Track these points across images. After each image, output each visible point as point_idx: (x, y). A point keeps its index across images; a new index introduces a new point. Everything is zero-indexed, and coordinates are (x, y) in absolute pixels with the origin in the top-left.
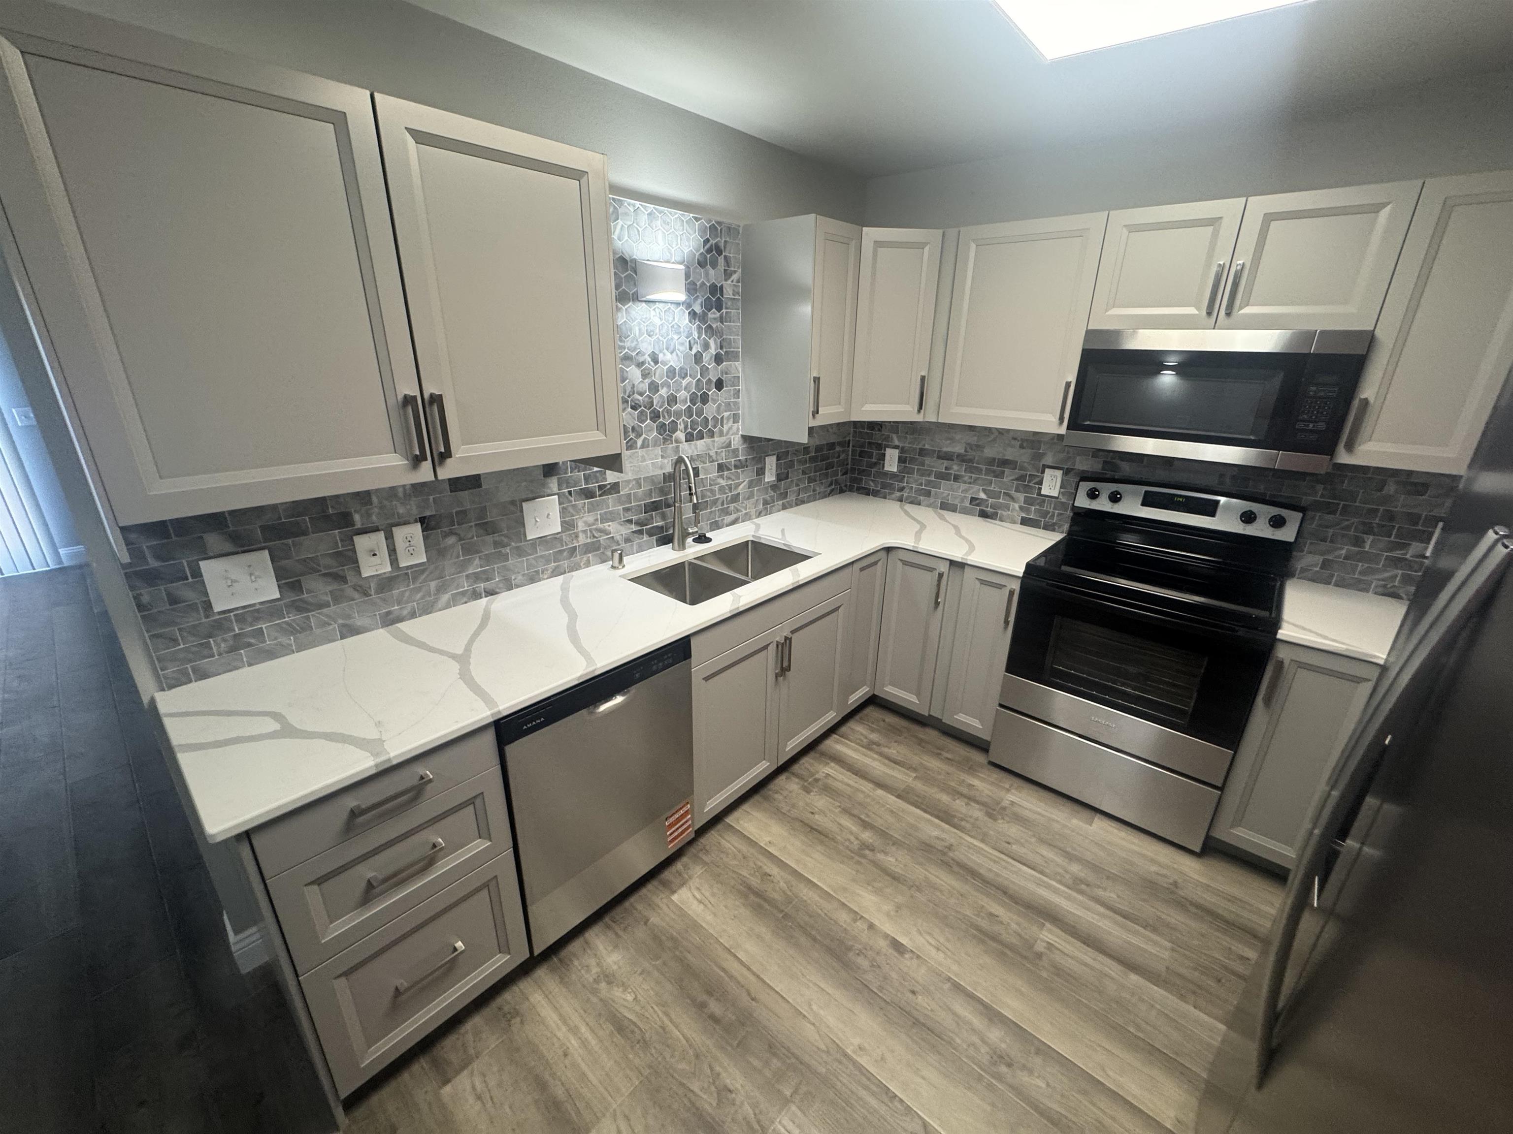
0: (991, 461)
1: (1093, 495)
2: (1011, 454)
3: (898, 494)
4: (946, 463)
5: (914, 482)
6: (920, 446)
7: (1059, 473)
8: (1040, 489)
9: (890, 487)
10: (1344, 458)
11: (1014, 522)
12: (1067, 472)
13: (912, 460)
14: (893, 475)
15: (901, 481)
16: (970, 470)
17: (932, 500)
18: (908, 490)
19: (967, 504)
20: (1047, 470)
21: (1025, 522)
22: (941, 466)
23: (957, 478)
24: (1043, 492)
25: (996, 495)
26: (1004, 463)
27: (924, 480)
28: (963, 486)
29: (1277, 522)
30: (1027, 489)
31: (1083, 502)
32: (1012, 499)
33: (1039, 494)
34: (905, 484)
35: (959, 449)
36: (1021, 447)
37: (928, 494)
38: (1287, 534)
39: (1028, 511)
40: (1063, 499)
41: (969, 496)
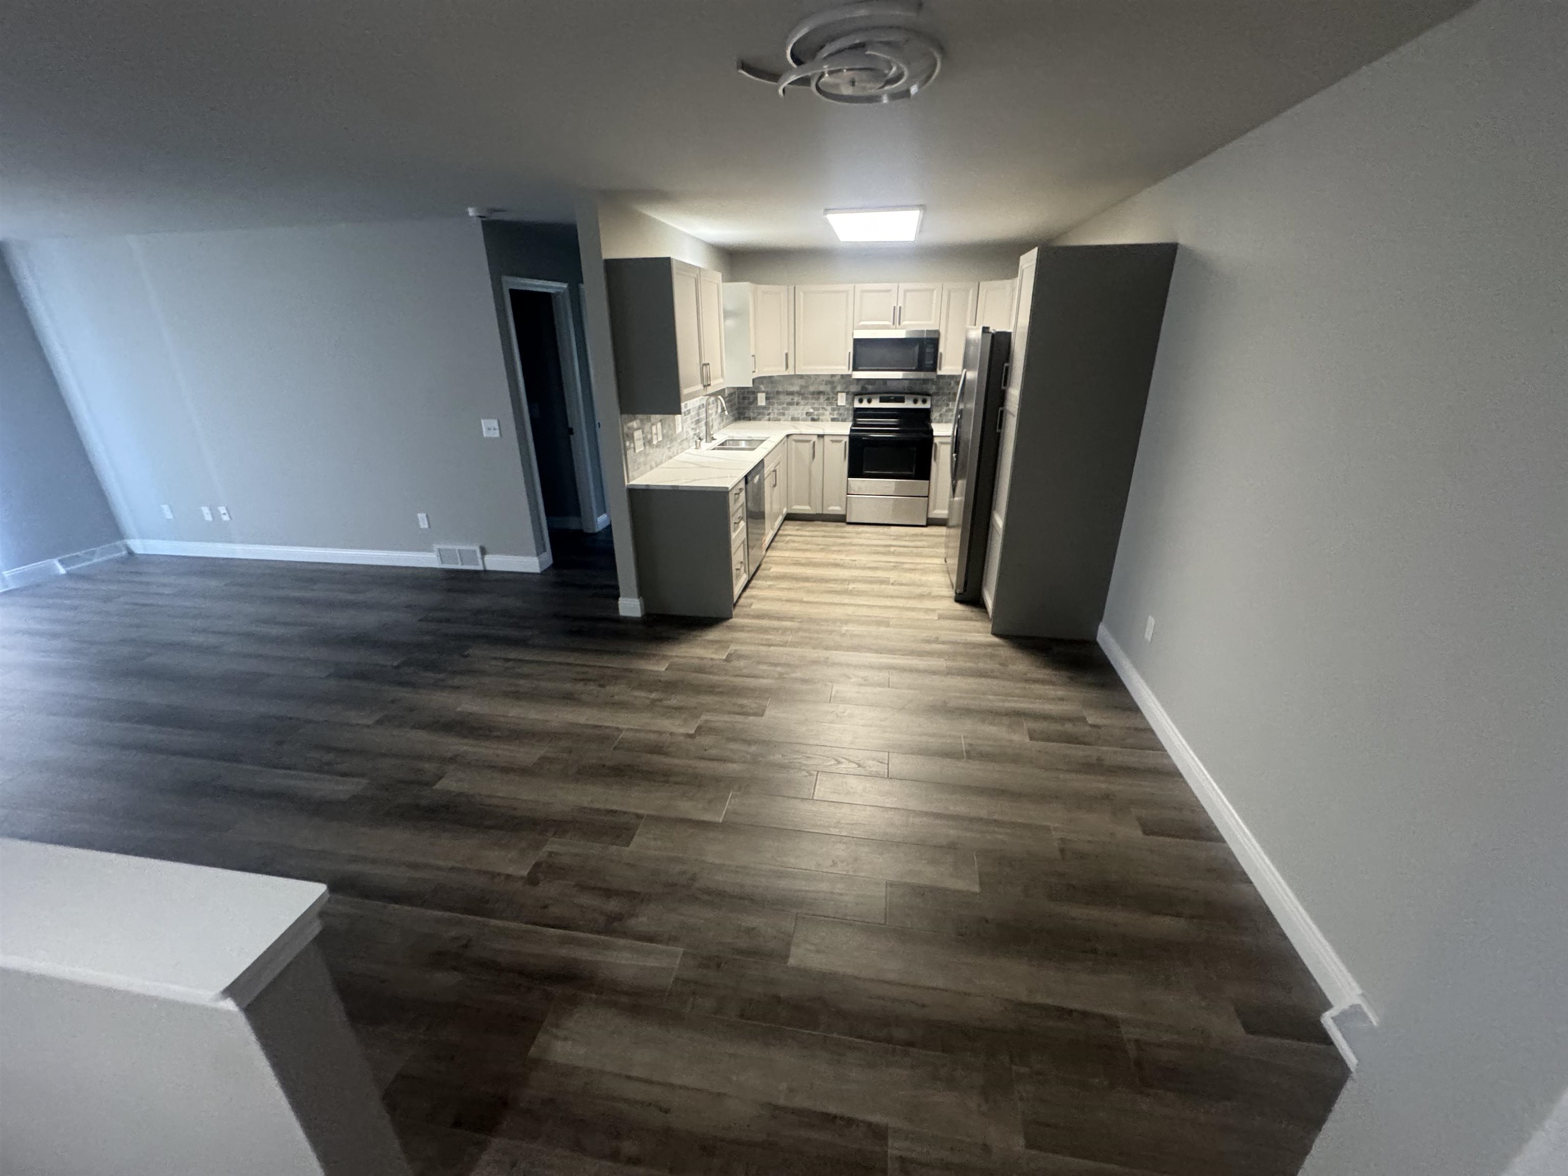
0: (813, 393)
1: (861, 401)
2: (822, 388)
3: (767, 417)
4: (791, 397)
5: (775, 409)
6: (776, 390)
7: (844, 394)
8: (837, 403)
9: (764, 414)
10: (939, 373)
11: (828, 421)
12: (847, 393)
13: (773, 398)
14: (764, 408)
15: (768, 409)
16: (804, 398)
17: (786, 417)
18: (772, 414)
19: (804, 416)
20: (839, 394)
21: (833, 420)
22: (788, 399)
23: (798, 404)
24: (839, 404)
25: (818, 409)
26: (820, 393)
27: (780, 407)
28: (801, 407)
29: (924, 401)
30: (831, 404)
31: (857, 405)
32: (825, 410)
33: (837, 406)
34: (770, 411)
35: (796, 388)
36: (826, 384)
37: (784, 414)
38: (927, 406)
39: (833, 415)
40: (847, 406)
41: (805, 412)
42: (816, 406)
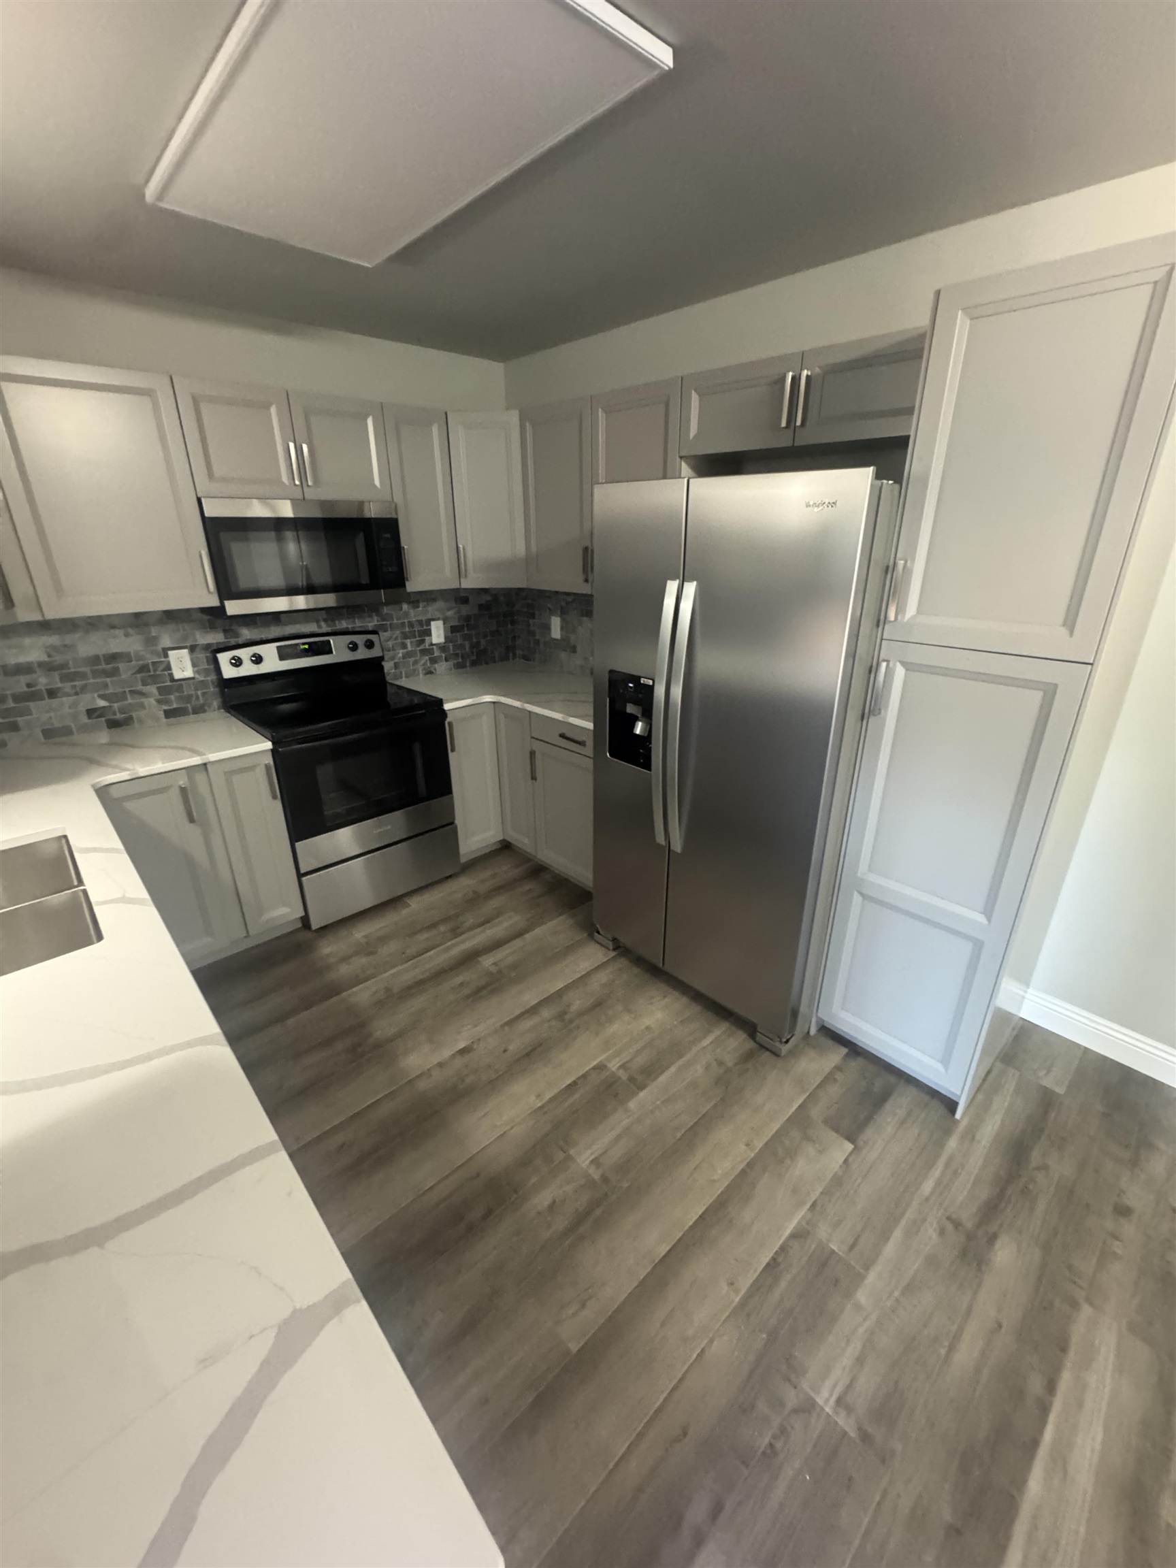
0: (94, 661)
1: (236, 662)
2: (116, 645)
7: (184, 653)
8: (171, 675)
10: (410, 588)
11: (158, 719)
16: (67, 678)
19: (84, 719)
20: (171, 653)
21: (169, 714)
24: (176, 677)
25: (120, 697)
26: (113, 658)
28: (67, 700)
29: (370, 645)
30: (154, 679)
31: (229, 672)
32: (143, 695)
33: (172, 679)
38: (375, 652)
39: (167, 702)
40: (205, 677)
41: (82, 708)
42: (110, 690)
